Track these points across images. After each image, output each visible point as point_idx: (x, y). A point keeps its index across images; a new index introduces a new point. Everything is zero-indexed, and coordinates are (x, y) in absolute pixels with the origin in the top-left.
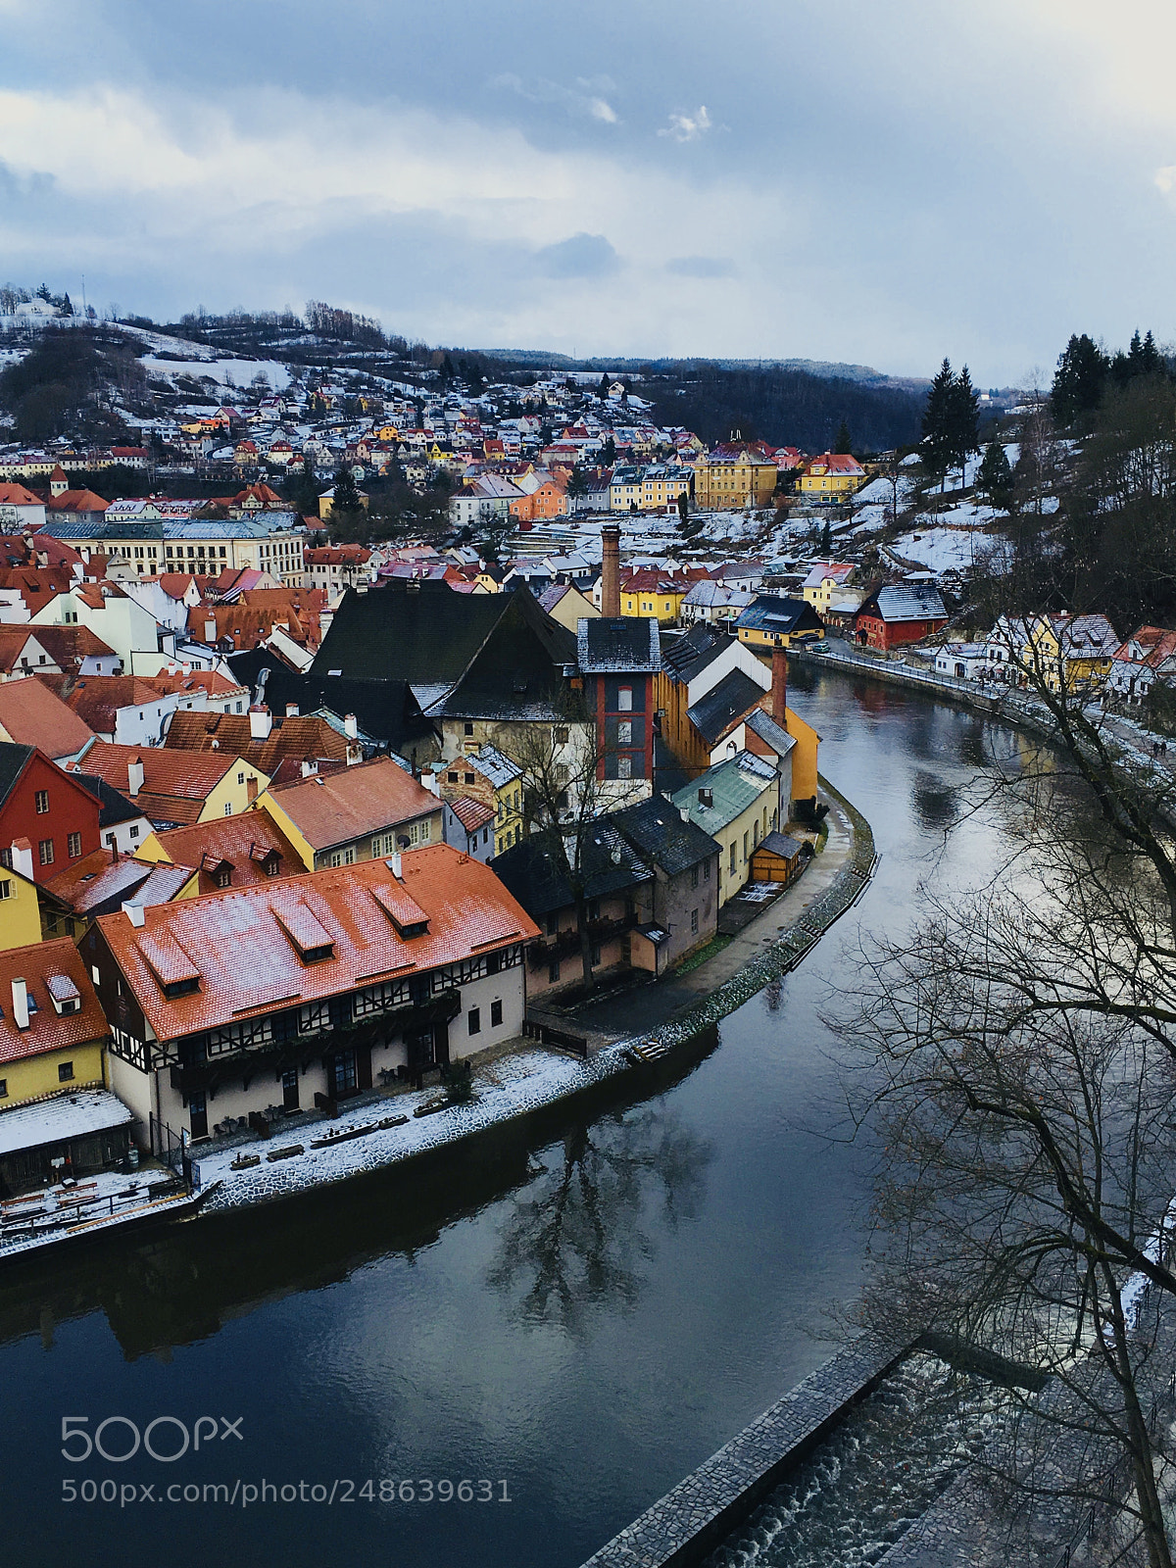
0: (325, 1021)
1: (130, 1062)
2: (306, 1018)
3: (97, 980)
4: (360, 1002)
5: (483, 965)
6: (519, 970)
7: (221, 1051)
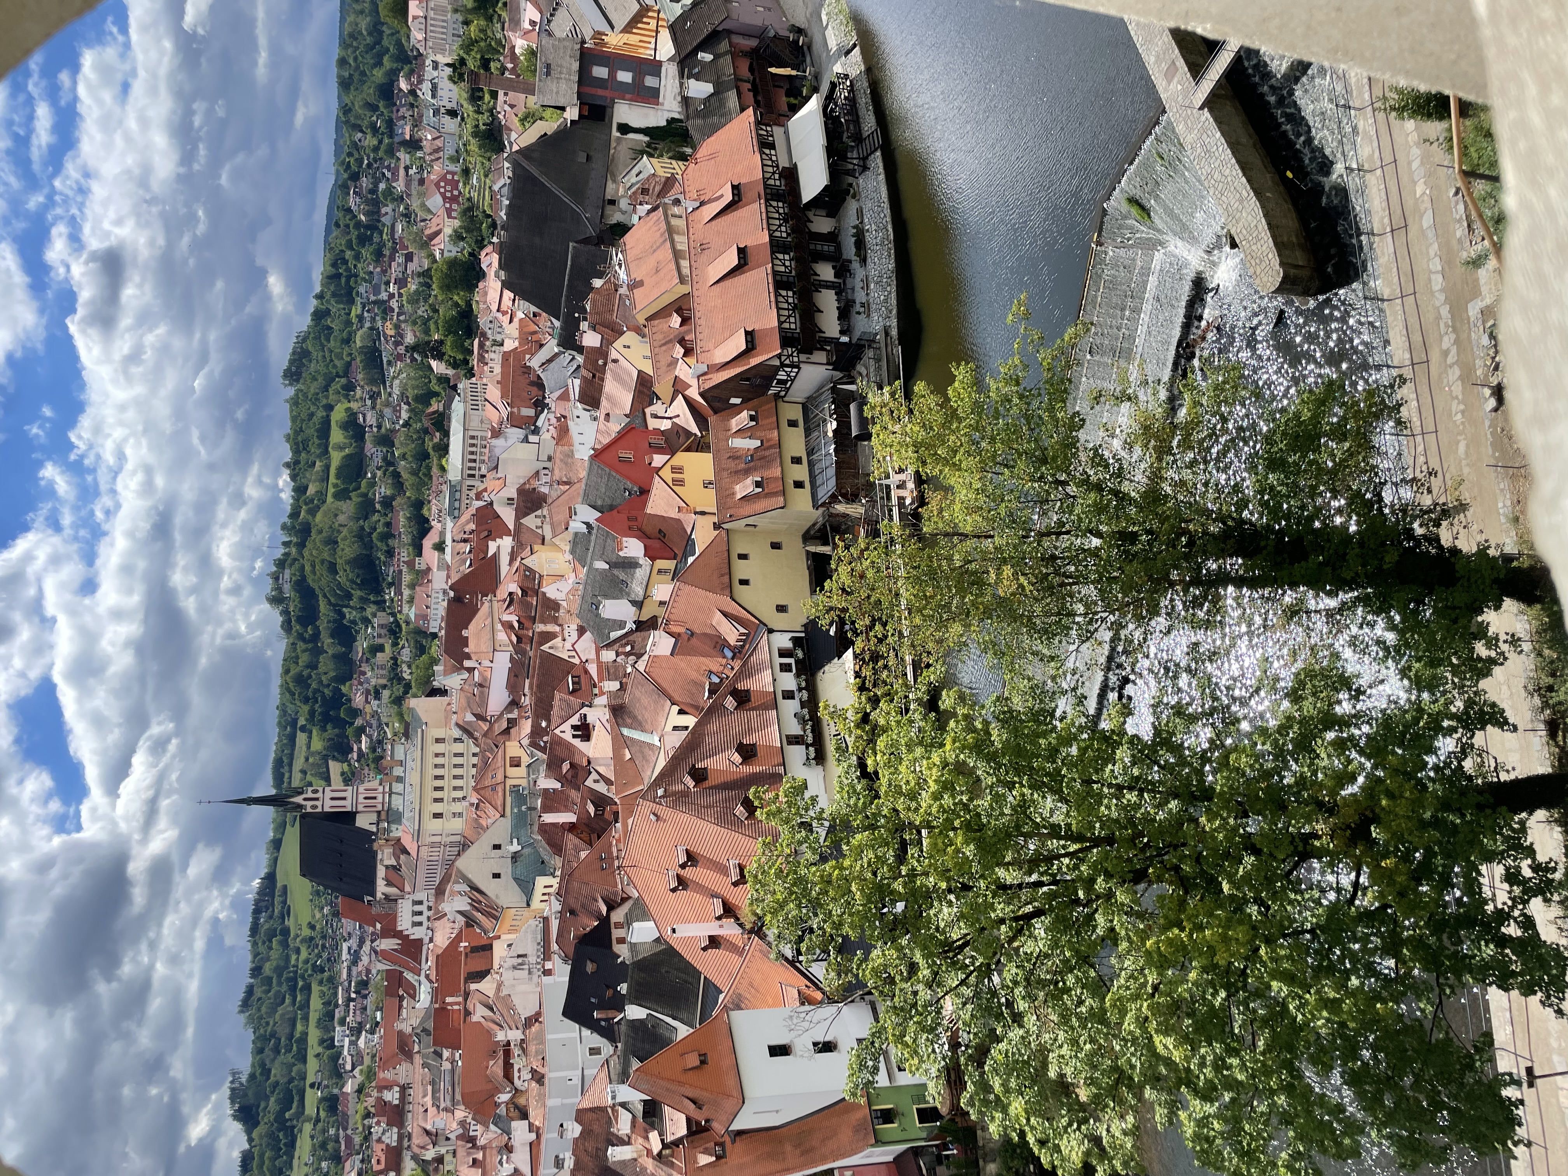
0: (787, 257)
1: (793, 381)
2: (782, 269)
3: (737, 401)
4: (778, 234)
5: (767, 151)
6: (775, 128)
7: (793, 324)
